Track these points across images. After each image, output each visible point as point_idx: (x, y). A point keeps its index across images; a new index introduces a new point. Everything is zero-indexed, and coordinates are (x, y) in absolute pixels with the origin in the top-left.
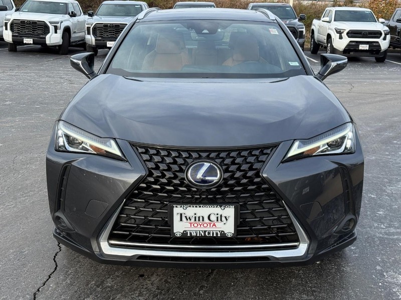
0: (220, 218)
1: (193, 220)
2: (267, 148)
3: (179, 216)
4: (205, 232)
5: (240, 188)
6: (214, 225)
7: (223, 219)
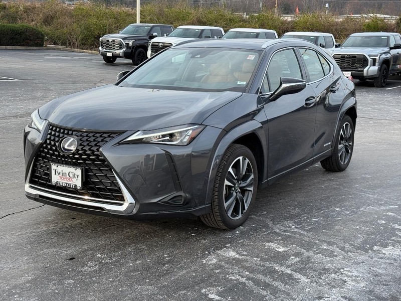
0: (74, 176)
1: (61, 174)
2: (115, 133)
3: (54, 171)
4: (67, 183)
5: (85, 157)
6: (72, 180)
7: (76, 176)
